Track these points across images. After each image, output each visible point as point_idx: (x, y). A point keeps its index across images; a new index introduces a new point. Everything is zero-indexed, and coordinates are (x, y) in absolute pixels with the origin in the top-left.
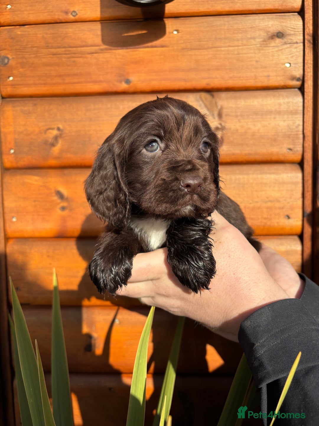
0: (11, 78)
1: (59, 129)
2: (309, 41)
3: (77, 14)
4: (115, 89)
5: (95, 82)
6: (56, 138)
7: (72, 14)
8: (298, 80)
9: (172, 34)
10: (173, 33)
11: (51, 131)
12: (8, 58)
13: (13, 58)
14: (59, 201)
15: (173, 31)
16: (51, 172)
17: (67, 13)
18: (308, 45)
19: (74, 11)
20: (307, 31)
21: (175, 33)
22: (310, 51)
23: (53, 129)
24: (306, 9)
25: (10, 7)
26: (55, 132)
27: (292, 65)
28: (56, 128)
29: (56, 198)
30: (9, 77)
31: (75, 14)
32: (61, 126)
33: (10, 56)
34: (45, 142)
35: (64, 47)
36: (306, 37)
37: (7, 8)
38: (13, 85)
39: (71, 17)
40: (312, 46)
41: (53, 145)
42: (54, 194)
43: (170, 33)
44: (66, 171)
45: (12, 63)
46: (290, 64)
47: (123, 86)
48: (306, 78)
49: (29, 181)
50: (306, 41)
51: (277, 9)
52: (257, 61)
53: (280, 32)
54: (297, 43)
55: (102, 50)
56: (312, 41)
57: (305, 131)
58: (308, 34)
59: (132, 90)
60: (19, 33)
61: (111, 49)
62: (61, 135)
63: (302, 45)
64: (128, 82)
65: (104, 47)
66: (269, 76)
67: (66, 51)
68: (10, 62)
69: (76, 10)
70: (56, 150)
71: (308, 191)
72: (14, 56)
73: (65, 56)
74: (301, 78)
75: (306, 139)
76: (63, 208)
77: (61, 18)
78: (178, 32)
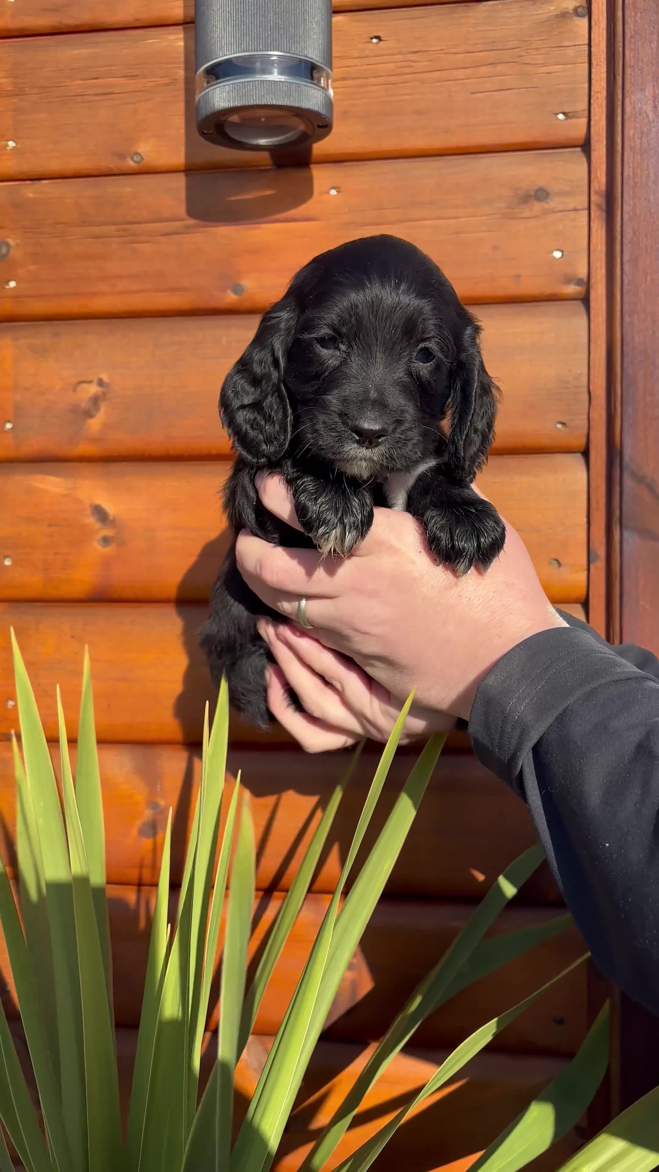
0: (12, 284)
1: (101, 383)
2: (599, 206)
3: (142, 159)
4: (213, 304)
5: (173, 290)
6: (96, 400)
7: (132, 158)
8: (579, 282)
9: (327, 195)
10: (328, 193)
11: (84, 386)
12: (7, 245)
13: (17, 245)
14: (97, 525)
15: (329, 191)
16: (85, 468)
17: (122, 156)
18: (597, 215)
19: (137, 153)
20: (595, 186)
21: (333, 192)
22: (602, 226)
23: (90, 382)
24: (593, 142)
25: (14, 145)
26: (93, 389)
27: (565, 253)
28: (95, 381)
29: (91, 521)
30: (9, 281)
31: (139, 158)
32: (105, 377)
33: (11, 241)
34: (75, 409)
35: (116, 224)
36: (593, 198)
37: (7, 145)
38: (15, 296)
39: (131, 163)
40: (604, 215)
41: (89, 414)
42: (89, 512)
43: (322, 193)
44: (115, 468)
45: (16, 254)
46: (562, 251)
47: (230, 298)
48: (592, 281)
49: (41, 486)
50: (593, 207)
51: (535, 142)
52: (495, 248)
53: (541, 189)
54: (575, 210)
55: (188, 227)
56: (604, 206)
57: (591, 387)
58: (597, 193)
59: (246, 305)
60: (31, 195)
61: (204, 227)
62: (104, 394)
63: (586, 212)
64: (238, 289)
65: (192, 222)
66: (519, 276)
67: (118, 231)
68: (12, 252)
69: (140, 151)
70: (95, 424)
71: (597, 509)
72: (19, 241)
73: (116, 239)
74: (585, 280)
75: (593, 402)
76: (106, 541)
77: (111, 166)
78: (337, 191)
